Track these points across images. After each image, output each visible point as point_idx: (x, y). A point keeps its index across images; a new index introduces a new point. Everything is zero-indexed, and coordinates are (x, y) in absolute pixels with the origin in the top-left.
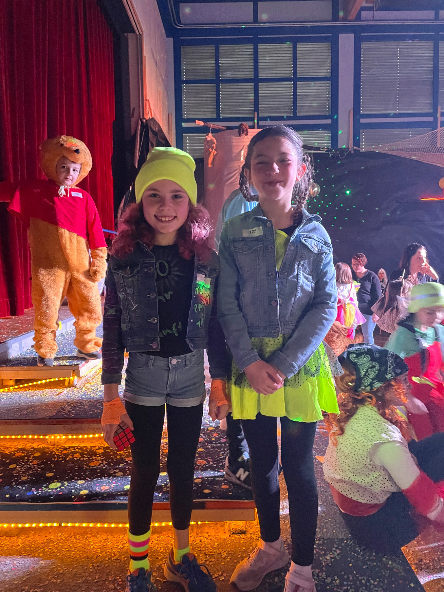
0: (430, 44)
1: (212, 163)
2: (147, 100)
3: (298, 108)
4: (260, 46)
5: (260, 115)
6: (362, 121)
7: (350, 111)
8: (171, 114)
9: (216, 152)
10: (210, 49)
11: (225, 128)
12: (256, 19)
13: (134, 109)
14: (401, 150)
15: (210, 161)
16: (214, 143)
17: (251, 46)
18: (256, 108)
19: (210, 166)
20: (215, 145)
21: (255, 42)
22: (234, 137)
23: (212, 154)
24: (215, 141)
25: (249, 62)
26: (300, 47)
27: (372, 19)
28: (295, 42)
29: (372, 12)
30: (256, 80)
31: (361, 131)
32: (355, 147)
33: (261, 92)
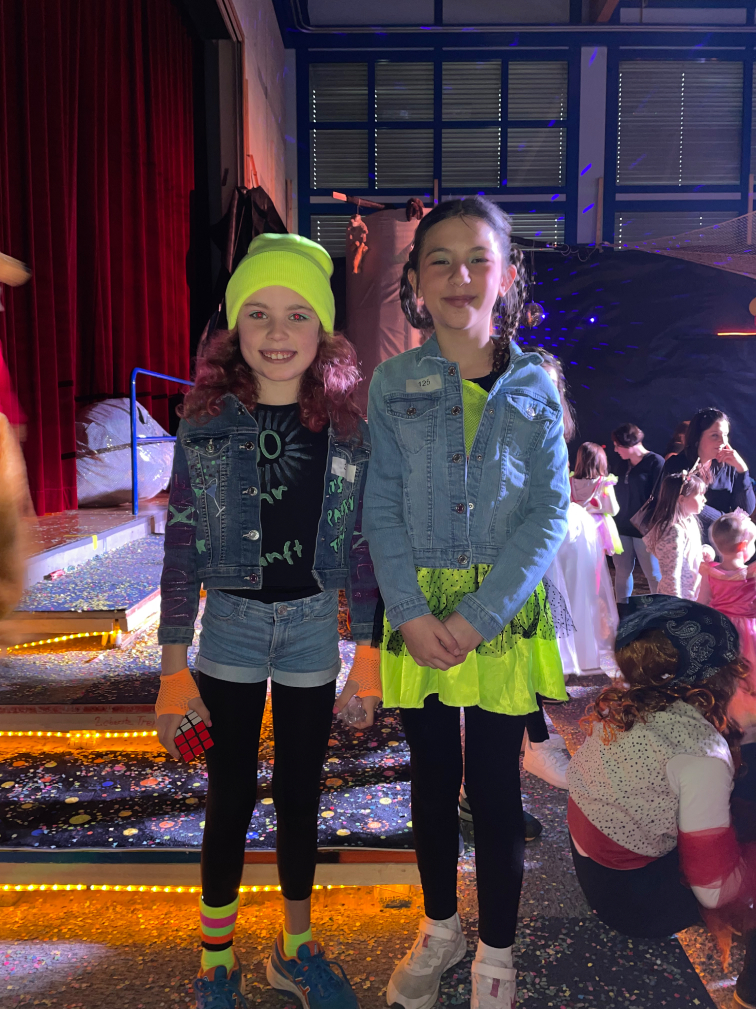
0: (736, 67)
1: (360, 267)
2: (249, 156)
3: (508, 173)
4: (446, 66)
5: (444, 185)
6: (620, 197)
7: (598, 180)
8: (291, 181)
9: (367, 248)
10: (360, 69)
11: (383, 206)
12: (438, 20)
13: (227, 171)
14: (684, 248)
15: (357, 262)
16: (364, 232)
17: (430, 66)
18: (437, 173)
19: (356, 271)
20: (365, 235)
21: (438, 59)
22: (397, 222)
23: (360, 251)
24: (365, 229)
25: (423, 92)
26: (515, 68)
27: (638, 21)
28: (506, 58)
29: (637, 10)
30: (438, 125)
31: (617, 214)
32: (606, 243)
33: (446, 146)
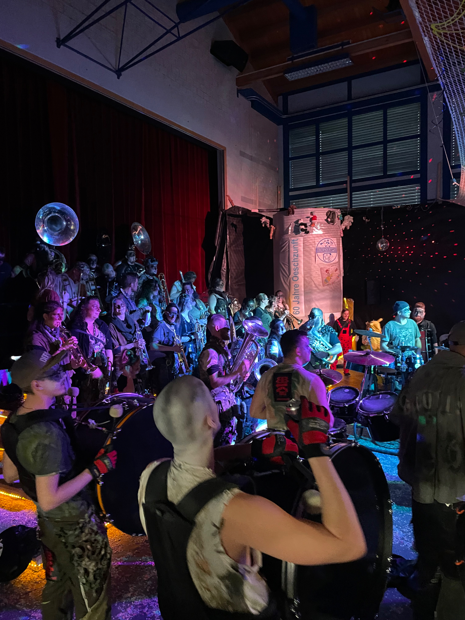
2: (227, 196)
3: (388, 166)
4: (354, 118)
5: (354, 178)
7: (438, 164)
8: (280, 187)
10: (313, 128)
12: (350, 97)
13: (220, 202)
15: (271, 235)
17: (346, 119)
18: (350, 173)
19: (271, 238)
21: (349, 116)
22: (284, 216)
23: (272, 230)
25: (344, 133)
26: (390, 112)
28: (385, 109)
30: (350, 149)
33: (354, 158)
